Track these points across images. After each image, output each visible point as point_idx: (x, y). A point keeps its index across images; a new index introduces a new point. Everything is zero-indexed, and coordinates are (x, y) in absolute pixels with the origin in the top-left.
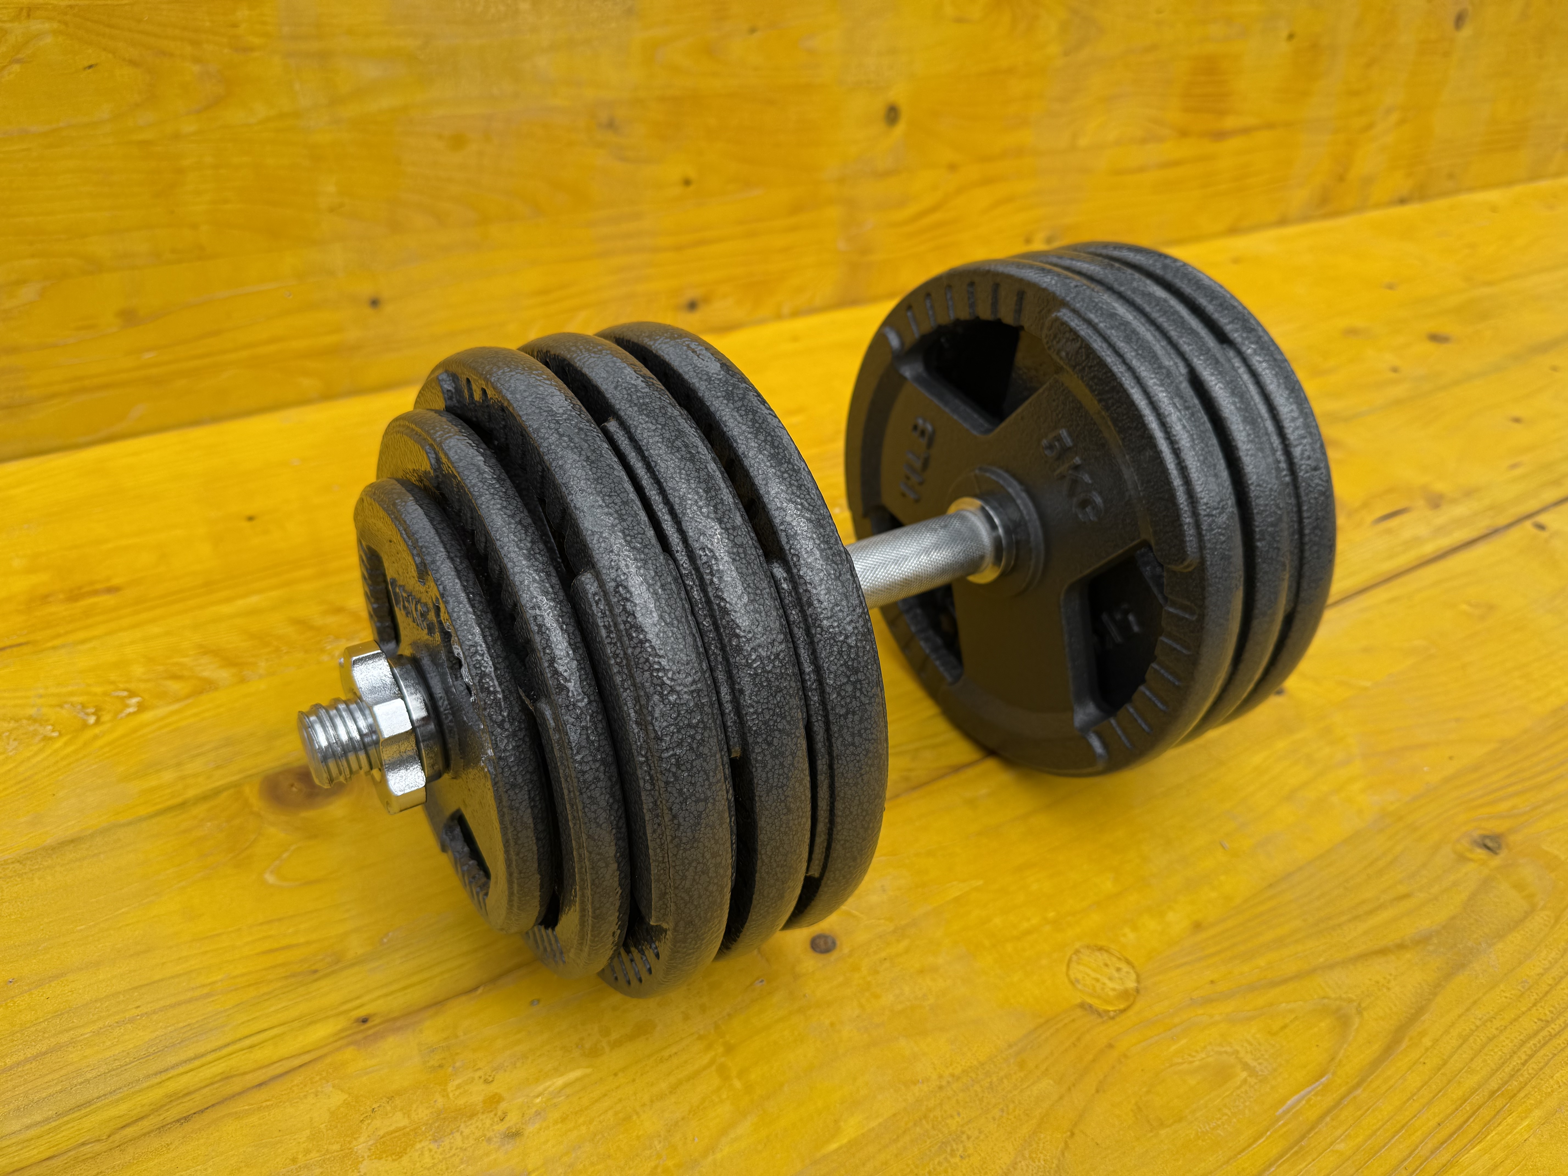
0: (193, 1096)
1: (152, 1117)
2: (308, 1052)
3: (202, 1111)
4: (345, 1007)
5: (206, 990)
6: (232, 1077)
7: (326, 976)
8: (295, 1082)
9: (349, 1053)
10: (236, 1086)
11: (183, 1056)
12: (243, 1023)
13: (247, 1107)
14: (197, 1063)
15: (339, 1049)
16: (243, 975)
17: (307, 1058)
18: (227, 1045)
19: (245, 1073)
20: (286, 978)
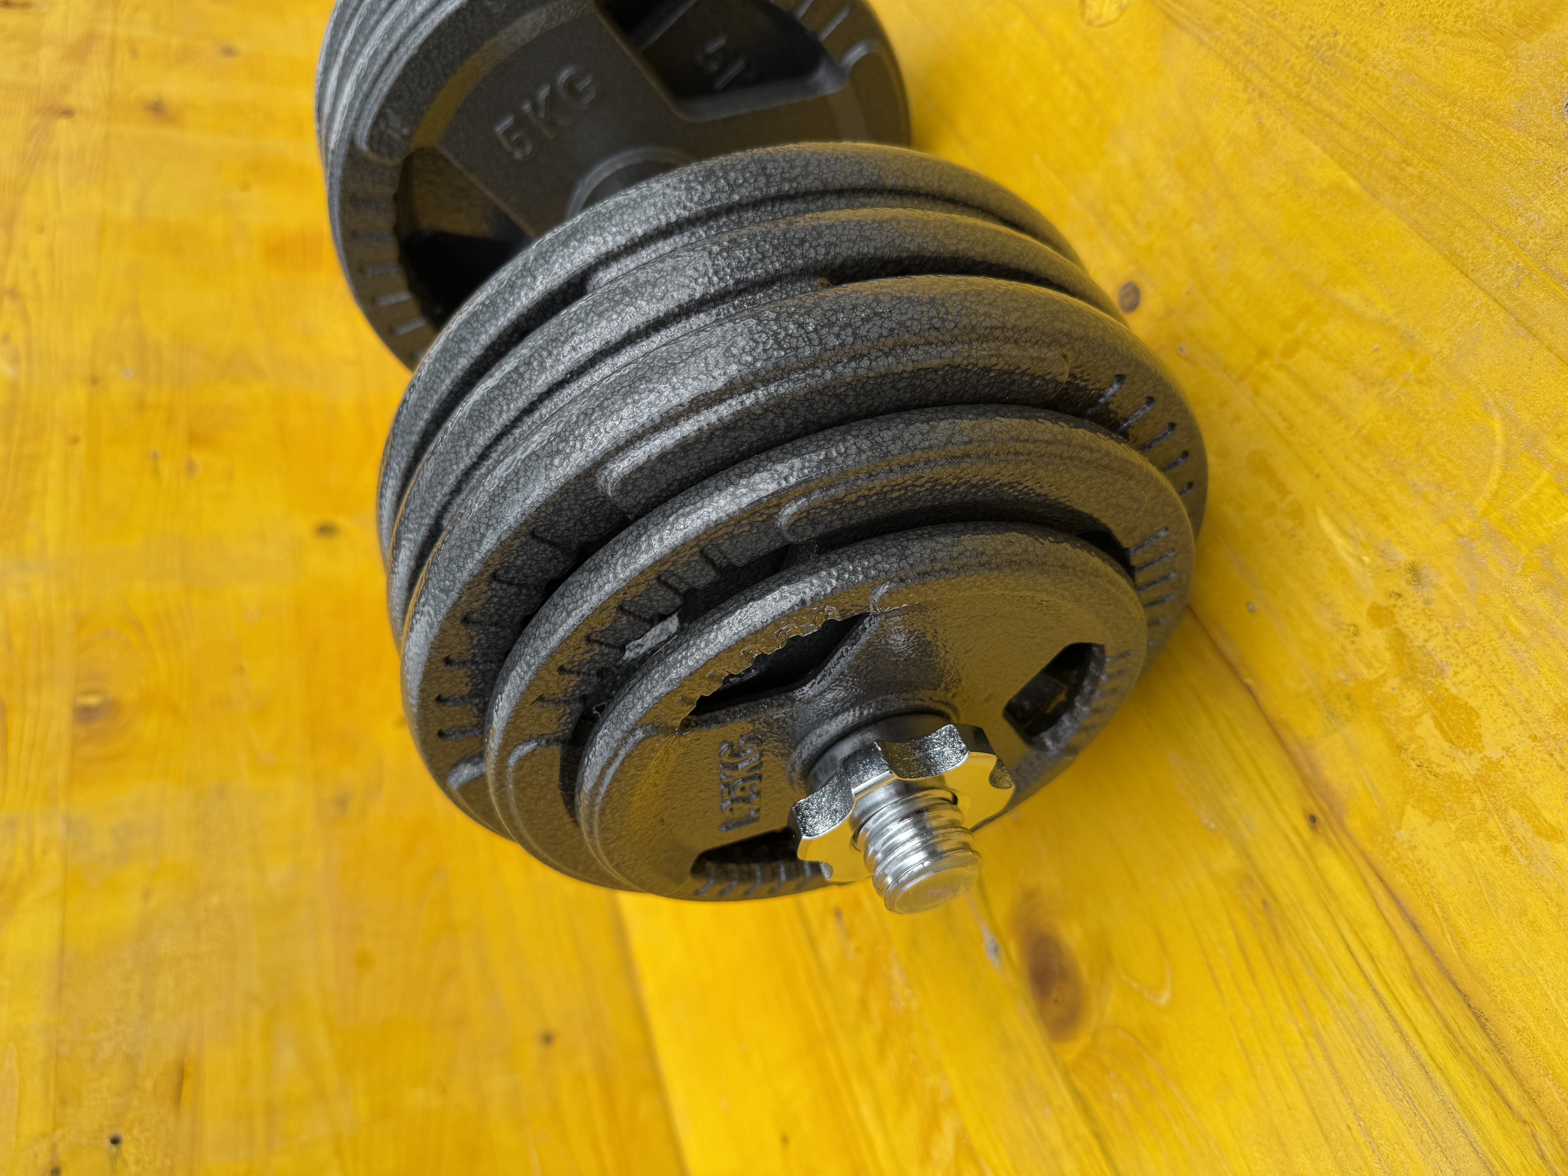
0: (1449, 1019)
1: (1487, 1069)
2: (1365, 881)
3: (1465, 997)
4: (1301, 849)
5: (1312, 1041)
6: (1414, 972)
7: (1267, 887)
8: (1403, 881)
9: (1354, 823)
10: (1424, 964)
11: (1401, 1048)
12: (1344, 979)
13: (1448, 936)
14: (1406, 1026)
15: (1351, 838)
16: (1285, 998)
17: (1372, 880)
18: (1375, 991)
19: (1407, 957)
20: (1278, 938)
